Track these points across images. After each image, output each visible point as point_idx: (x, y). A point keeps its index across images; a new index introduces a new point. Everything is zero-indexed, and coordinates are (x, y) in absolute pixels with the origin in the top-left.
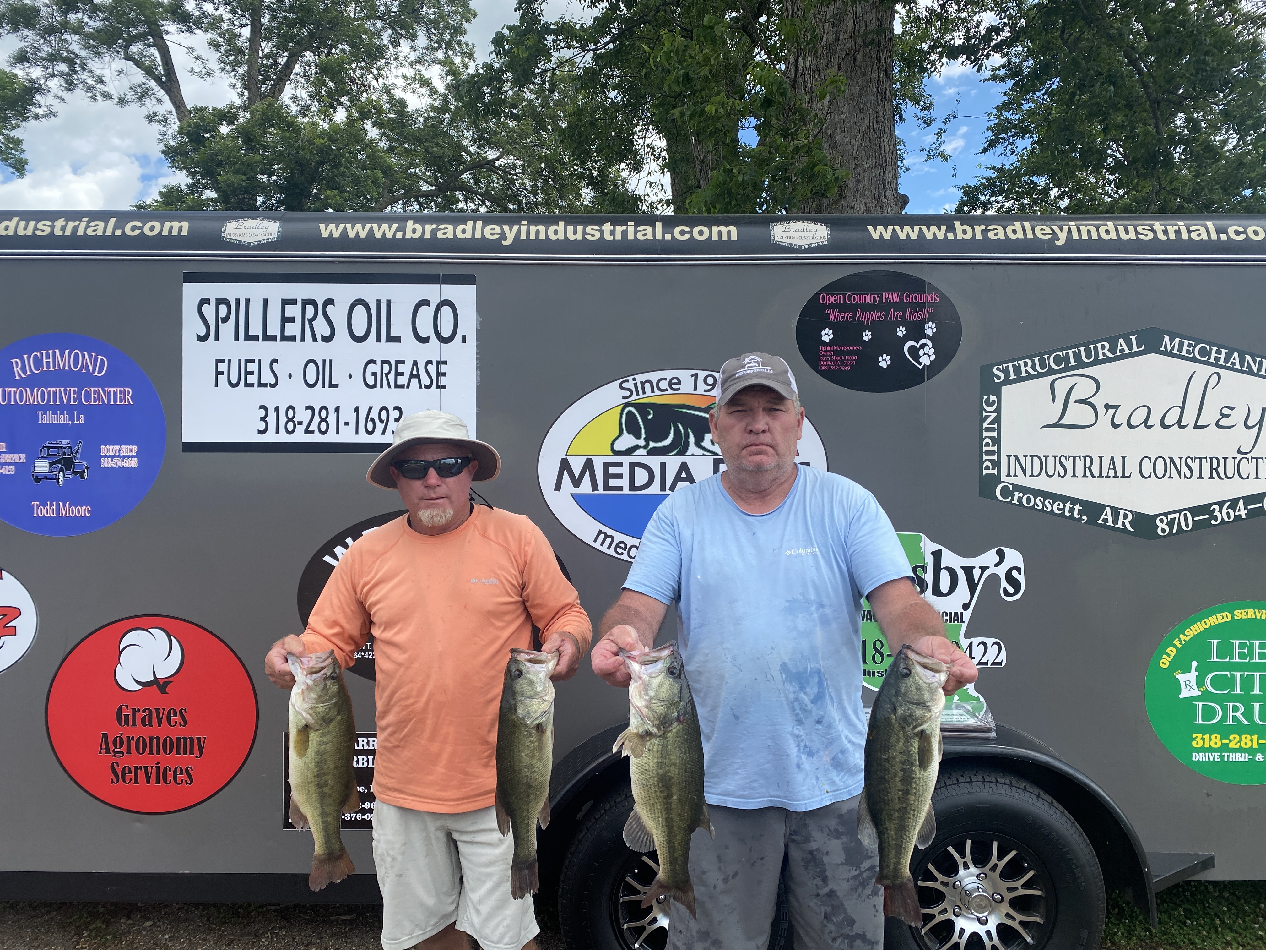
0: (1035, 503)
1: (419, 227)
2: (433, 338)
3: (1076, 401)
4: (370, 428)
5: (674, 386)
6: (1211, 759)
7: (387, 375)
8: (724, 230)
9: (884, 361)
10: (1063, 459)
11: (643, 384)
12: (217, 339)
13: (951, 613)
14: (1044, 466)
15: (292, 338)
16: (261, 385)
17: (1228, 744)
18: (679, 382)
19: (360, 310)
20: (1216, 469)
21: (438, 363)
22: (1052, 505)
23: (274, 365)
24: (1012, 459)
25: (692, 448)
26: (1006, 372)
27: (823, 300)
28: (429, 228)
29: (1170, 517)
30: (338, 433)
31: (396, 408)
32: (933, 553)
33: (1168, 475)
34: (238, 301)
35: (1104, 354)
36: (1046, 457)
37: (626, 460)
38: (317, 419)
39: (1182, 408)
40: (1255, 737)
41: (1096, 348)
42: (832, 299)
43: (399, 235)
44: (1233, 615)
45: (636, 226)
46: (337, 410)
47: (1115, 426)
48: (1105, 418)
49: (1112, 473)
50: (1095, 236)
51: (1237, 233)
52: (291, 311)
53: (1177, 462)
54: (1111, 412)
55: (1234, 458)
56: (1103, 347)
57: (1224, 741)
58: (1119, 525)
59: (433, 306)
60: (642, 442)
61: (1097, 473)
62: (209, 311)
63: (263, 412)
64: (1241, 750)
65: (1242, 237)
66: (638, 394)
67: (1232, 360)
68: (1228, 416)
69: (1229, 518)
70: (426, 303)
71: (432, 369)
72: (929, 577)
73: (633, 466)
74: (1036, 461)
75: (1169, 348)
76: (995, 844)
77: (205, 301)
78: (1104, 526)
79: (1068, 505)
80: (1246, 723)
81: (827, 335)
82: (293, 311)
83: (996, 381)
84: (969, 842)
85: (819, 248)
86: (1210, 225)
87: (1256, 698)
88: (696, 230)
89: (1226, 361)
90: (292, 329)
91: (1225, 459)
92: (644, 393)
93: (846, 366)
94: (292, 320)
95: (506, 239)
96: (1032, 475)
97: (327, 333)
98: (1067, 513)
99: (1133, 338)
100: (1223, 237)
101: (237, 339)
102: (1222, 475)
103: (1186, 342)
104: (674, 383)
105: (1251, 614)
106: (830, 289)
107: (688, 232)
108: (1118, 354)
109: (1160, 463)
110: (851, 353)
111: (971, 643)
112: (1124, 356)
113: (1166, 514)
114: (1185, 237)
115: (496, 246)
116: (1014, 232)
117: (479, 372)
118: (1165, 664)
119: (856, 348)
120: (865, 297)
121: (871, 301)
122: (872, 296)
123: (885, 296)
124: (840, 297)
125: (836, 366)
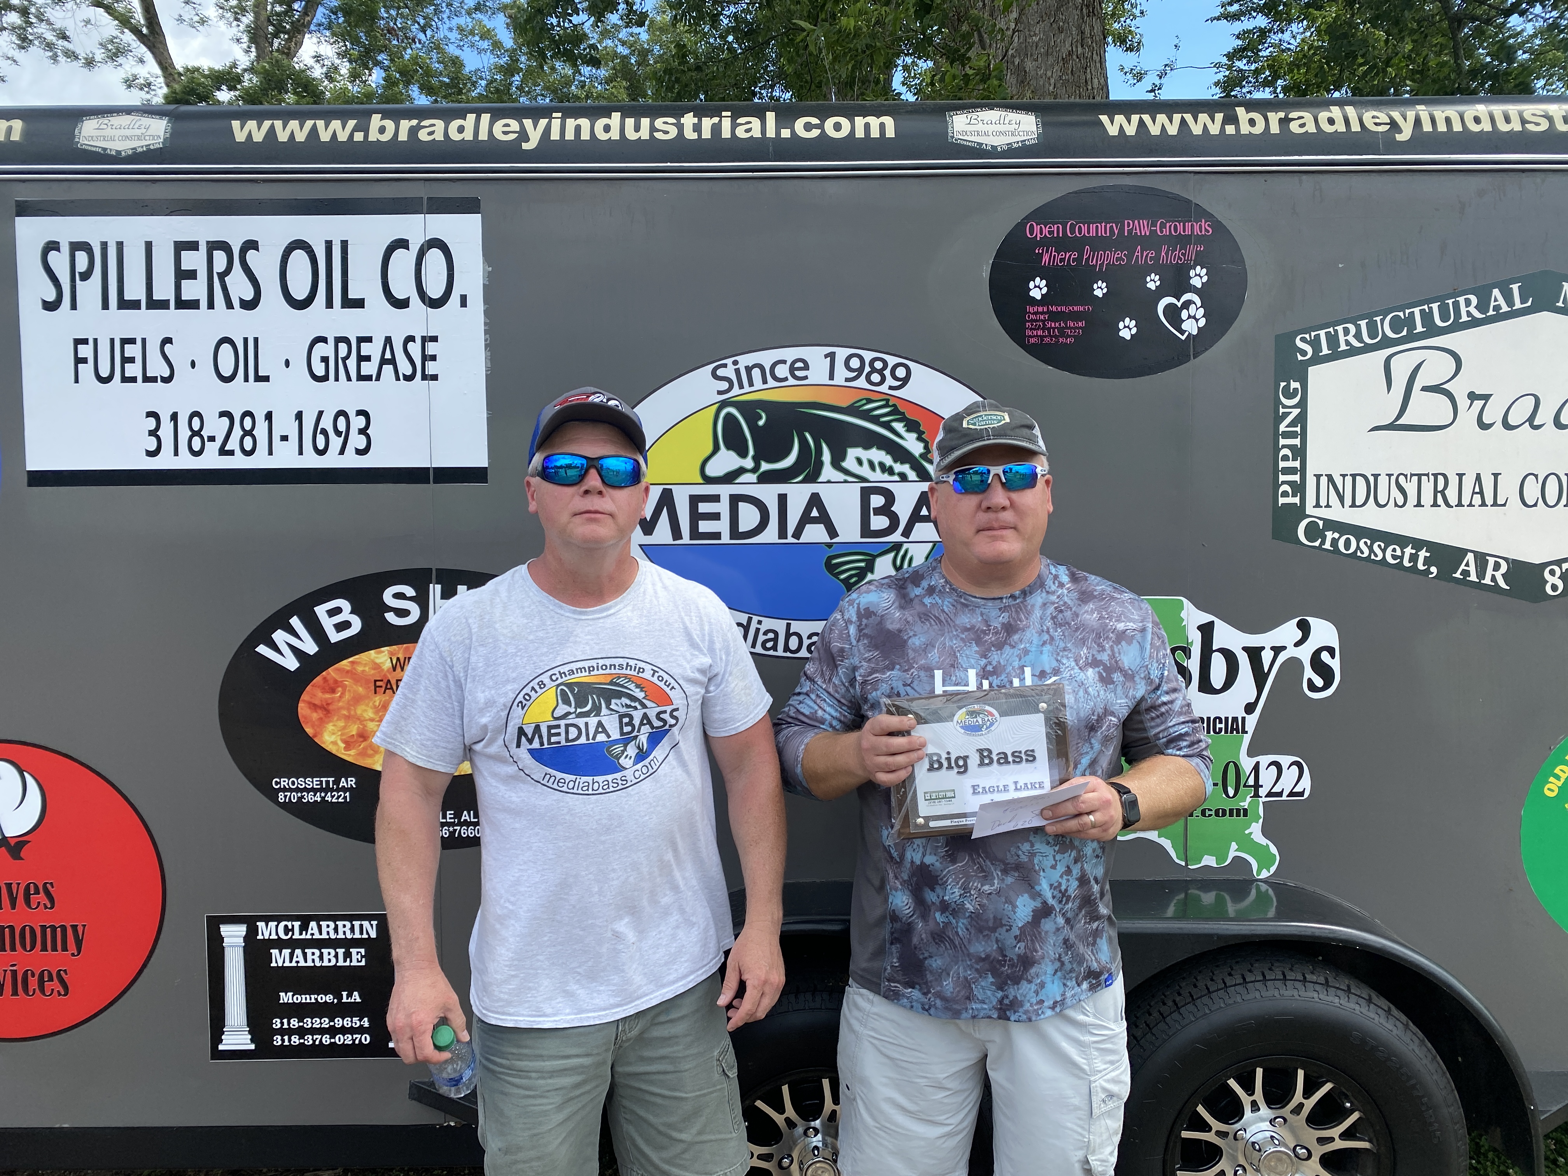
0: (1358, 547)
1: (389, 124)
2: (415, 300)
3: (1424, 389)
4: (321, 445)
5: (798, 373)
7: (344, 359)
8: (874, 121)
9: (1127, 329)
10: (1402, 479)
11: (749, 369)
12: (74, 307)
13: (1227, 719)
14: (1372, 490)
15: (194, 305)
16: (147, 379)
18: (806, 367)
19: (299, 257)
21: (424, 339)
22: (1384, 551)
23: (168, 347)
24: (1324, 480)
25: (828, 472)
26: (1315, 344)
27: (1031, 233)
28: (406, 125)
29: (1565, 567)
30: (270, 453)
31: (361, 413)
32: (1200, 628)
33: (1564, 501)
34: (104, 246)
35: (1469, 314)
36: (1376, 476)
37: (725, 491)
38: (237, 432)
41: (1456, 305)
42: (1046, 231)
43: (359, 137)
45: (734, 118)
46: (269, 416)
47: (1484, 426)
48: (1468, 415)
49: (1477, 500)
50: (1457, 127)
52: (189, 260)
54: (1478, 404)
56: (1468, 303)
58: (1487, 581)
59: (414, 248)
60: (749, 463)
61: (1453, 501)
62: (59, 262)
63: (152, 423)
66: (741, 386)
70: (402, 244)
71: (415, 349)
72: (1194, 665)
73: (735, 500)
74: (1360, 482)
76: (1301, 1073)
77: (52, 246)
78: (1464, 581)
79: (1409, 550)
81: (1038, 289)
82: (192, 260)
83: (1300, 358)
84: (1259, 1072)
85: (1024, 150)
88: (830, 123)
90: (193, 290)
92: (751, 384)
93: (1068, 336)
94: (192, 275)
95: (527, 140)
96: (1353, 505)
97: (249, 295)
98: (1406, 563)
99: (1515, 287)
101: (105, 306)
104: (799, 367)
106: (1040, 215)
107: (816, 126)
108: (1491, 313)
109: (1552, 484)
110: (1075, 316)
111: (1258, 763)
112: (1499, 317)
113: (1559, 563)
115: (512, 151)
116: (1331, 121)
117: (489, 353)
118: (1552, 791)
119: (1082, 309)
120: (1097, 227)
121: (1106, 233)
122: (1108, 226)
123: (1129, 226)
124: (1058, 227)
125: (1052, 337)
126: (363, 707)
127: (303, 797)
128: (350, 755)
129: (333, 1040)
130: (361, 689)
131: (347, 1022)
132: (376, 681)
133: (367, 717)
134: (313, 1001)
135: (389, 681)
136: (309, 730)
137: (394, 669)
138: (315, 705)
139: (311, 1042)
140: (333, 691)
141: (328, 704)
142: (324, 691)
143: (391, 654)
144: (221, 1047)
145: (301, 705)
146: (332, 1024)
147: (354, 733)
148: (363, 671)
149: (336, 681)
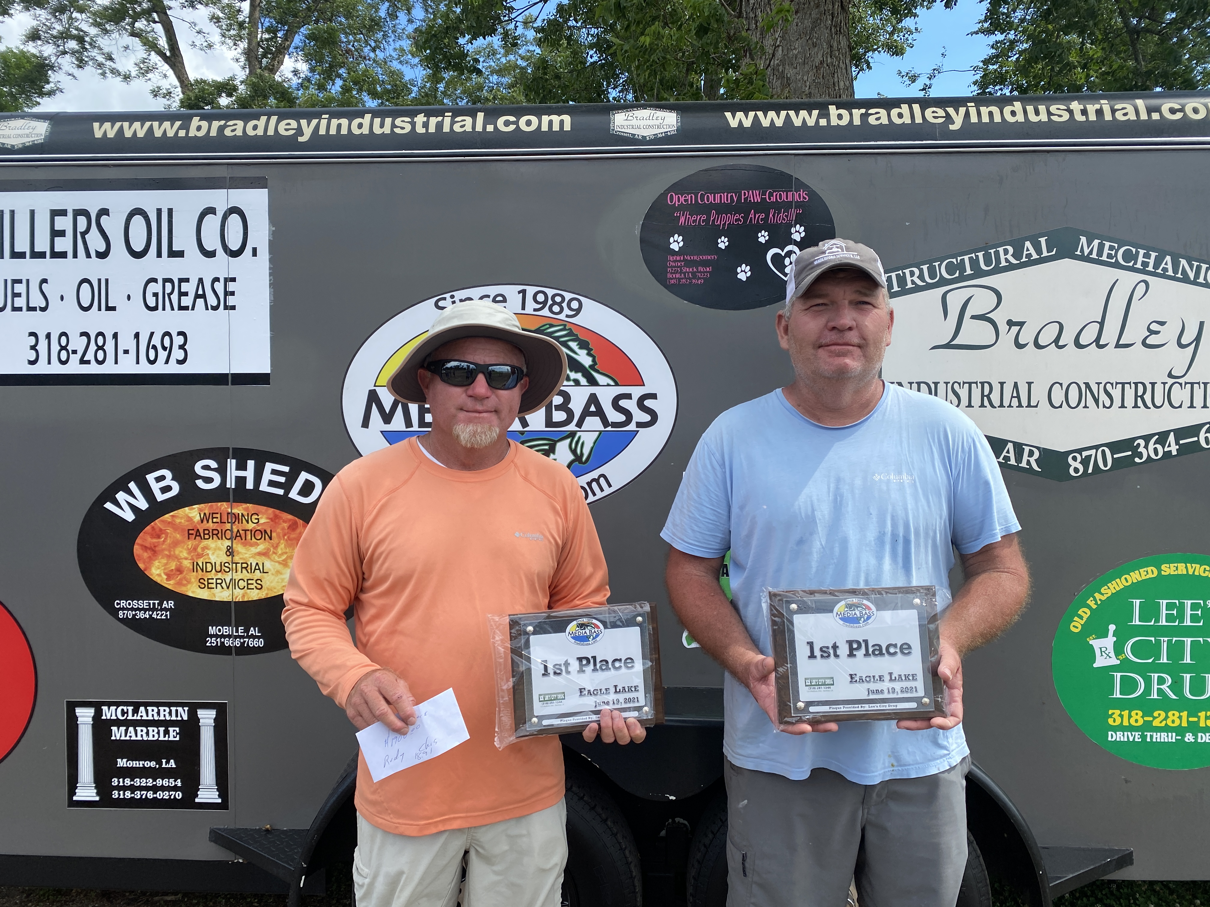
1: (204, 124)
2: (220, 252)
3: (973, 317)
4: (152, 357)
6: (1131, 739)
7: (170, 295)
8: (556, 119)
9: (744, 273)
15: (63, 255)
16: (30, 309)
17: (1152, 721)
18: (505, 301)
19: (138, 220)
20: (1142, 397)
21: (226, 280)
23: (44, 285)
27: (671, 201)
28: (216, 124)
29: (1085, 454)
30: (116, 363)
31: (181, 333)
33: (1083, 404)
34: (2, 213)
35: (1007, 260)
36: (936, 384)
38: (93, 347)
39: (1102, 324)
40: (1184, 714)
41: (997, 253)
42: (682, 199)
43: (182, 133)
44: (1160, 570)
45: (453, 117)
46: (115, 336)
47: (1019, 346)
48: (1007, 337)
49: (1015, 402)
51: (1173, 111)
52: (61, 223)
53: (1094, 388)
54: (1015, 329)
55: (1164, 384)
56: (1006, 252)
57: (1146, 719)
58: (1024, 464)
59: (220, 214)
61: (997, 403)
63: (32, 340)
64: (1167, 729)
65: (1179, 116)
67: (1163, 265)
68: (1157, 333)
69: (1156, 454)
70: (211, 211)
71: (219, 287)
74: (924, 388)
75: (1086, 251)
78: (1005, 465)
80: (1174, 697)
81: (676, 243)
82: (63, 223)
85: (667, 139)
86: (1140, 103)
87: (1187, 668)
88: (523, 120)
89: (1156, 266)
90: (63, 244)
91: (1153, 384)
93: (699, 279)
94: (62, 233)
95: (302, 134)
97: (102, 248)
99: (1043, 240)
100: (1155, 116)
101: (2, 256)
102: (1149, 403)
103: (1107, 244)
104: (499, 300)
105: (1181, 569)
106: (678, 187)
107: (513, 123)
108: (1024, 259)
109: (1074, 390)
110: (705, 264)
112: (1031, 263)
113: (1080, 451)
114: (1108, 117)
115: (291, 143)
116: (901, 115)
117: (272, 290)
118: (1077, 628)
119: (709, 257)
120: (721, 196)
121: (727, 201)
122: (729, 195)
123: (745, 195)
124: (691, 197)
125: (687, 279)
126: (180, 549)
127: (136, 614)
128: (170, 584)
129: (155, 796)
130: (178, 536)
131: (165, 782)
132: (189, 530)
133: (183, 557)
134: (141, 766)
135: (198, 530)
136: (141, 566)
137: (202, 521)
138: (146, 547)
139: (139, 797)
140: (159, 537)
141: (155, 547)
142: (152, 537)
143: (200, 510)
144: (75, 798)
145: (136, 547)
146: (154, 783)
147: (173, 568)
148: (180, 522)
149: (161, 530)
